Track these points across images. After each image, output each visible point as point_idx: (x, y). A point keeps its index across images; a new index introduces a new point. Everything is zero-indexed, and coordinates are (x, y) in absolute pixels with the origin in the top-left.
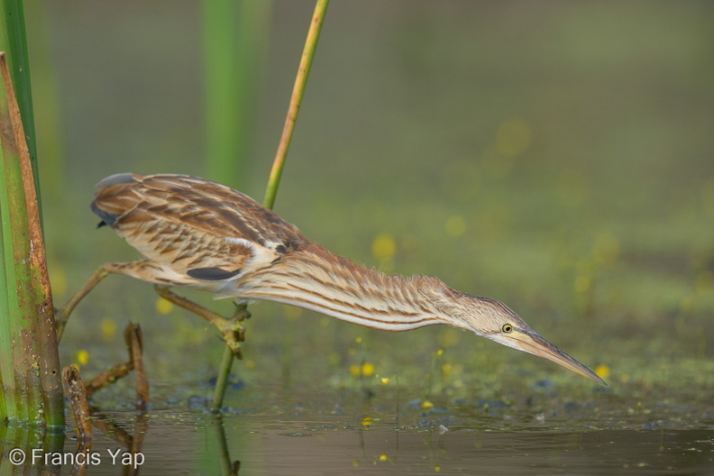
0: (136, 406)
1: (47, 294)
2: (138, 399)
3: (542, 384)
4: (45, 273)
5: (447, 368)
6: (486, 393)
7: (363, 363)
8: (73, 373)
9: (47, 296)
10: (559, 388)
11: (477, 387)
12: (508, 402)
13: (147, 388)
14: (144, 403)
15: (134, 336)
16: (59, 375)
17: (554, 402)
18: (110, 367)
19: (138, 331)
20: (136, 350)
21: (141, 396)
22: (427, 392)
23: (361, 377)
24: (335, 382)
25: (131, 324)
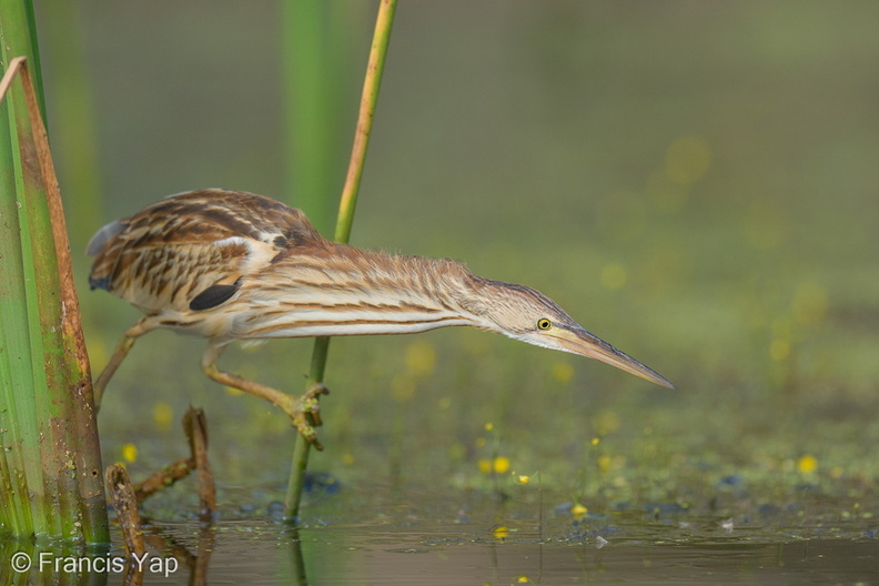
0: (200, 516)
1: (84, 371)
2: (201, 507)
3: (729, 481)
4: (81, 344)
5: (605, 461)
6: (656, 494)
7: (495, 456)
8: (120, 474)
9: (85, 374)
10: (751, 486)
11: (644, 486)
12: (685, 506)
13: (214, 492)
14: (209, 511)
15: (196, 424)
16: (101, 477)
17: (745, 504)
18: (165, 466)
19: (201, 417)
20: (198, 442)
21: (205, 503)
22: (579, 493)
23: (493, 474)
24: (459, 481)
25: (192, 409)
